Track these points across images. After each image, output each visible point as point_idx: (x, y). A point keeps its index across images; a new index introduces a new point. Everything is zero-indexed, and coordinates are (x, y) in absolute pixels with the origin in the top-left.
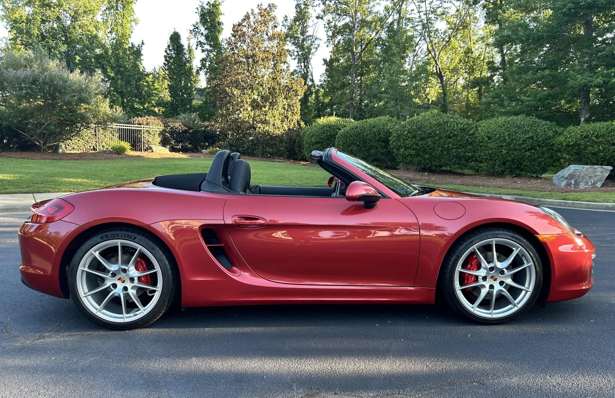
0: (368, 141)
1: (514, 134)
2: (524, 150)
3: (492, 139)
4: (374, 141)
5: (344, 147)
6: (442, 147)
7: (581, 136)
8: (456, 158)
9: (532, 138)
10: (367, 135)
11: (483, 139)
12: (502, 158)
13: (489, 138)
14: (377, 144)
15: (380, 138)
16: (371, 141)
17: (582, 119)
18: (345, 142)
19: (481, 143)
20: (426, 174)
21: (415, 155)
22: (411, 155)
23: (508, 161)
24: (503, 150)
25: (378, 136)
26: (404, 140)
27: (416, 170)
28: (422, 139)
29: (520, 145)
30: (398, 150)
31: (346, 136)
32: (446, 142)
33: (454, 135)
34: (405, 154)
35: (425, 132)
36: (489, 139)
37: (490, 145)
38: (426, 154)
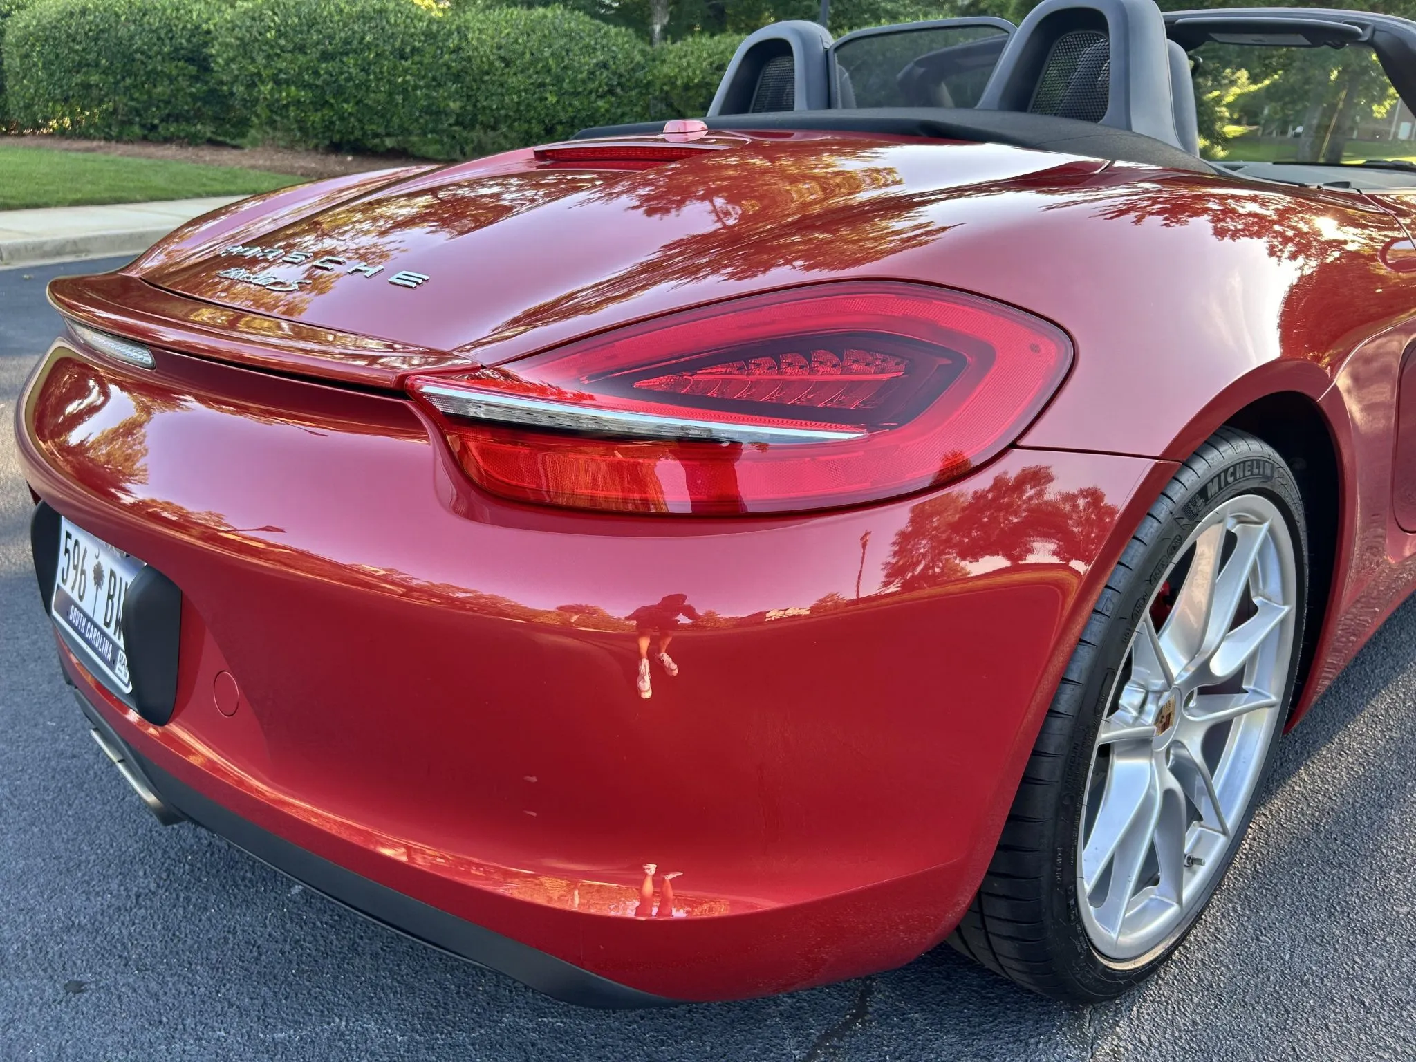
0: (138, 56)
1: (564, 53)
2: (593, 96)
3: (515, 64)
4: (159, 58)
5: (52, 75)
6: (389, 82)
7: (711, 64)
8: (426, 113)
9: (605, 65)
10: (132, 38)
11: (491, 64)
12: (547, 115)
13: (508, 63)
14: (170, 68)
15: (176, 50)
16: (150, 58)
17: (657, 28)
18: (52, 57)
19: (487, 73)
20: (350, 158)
21: (311, 103)
22: (298, 103)
23: (560, 123)
24: (548, 95)
25: (167, 41)
26: (268, 57)
27: (316, 147)
28: (326, 56)
29: (583, 82)
30: (251, 86)
31: (55, 39)
32: (395, 68)
33: (414, 50)
34: (278, 101)
35: (331, 38)
36: (507, 65)
37: (513, 81)
38: (346, 101)
